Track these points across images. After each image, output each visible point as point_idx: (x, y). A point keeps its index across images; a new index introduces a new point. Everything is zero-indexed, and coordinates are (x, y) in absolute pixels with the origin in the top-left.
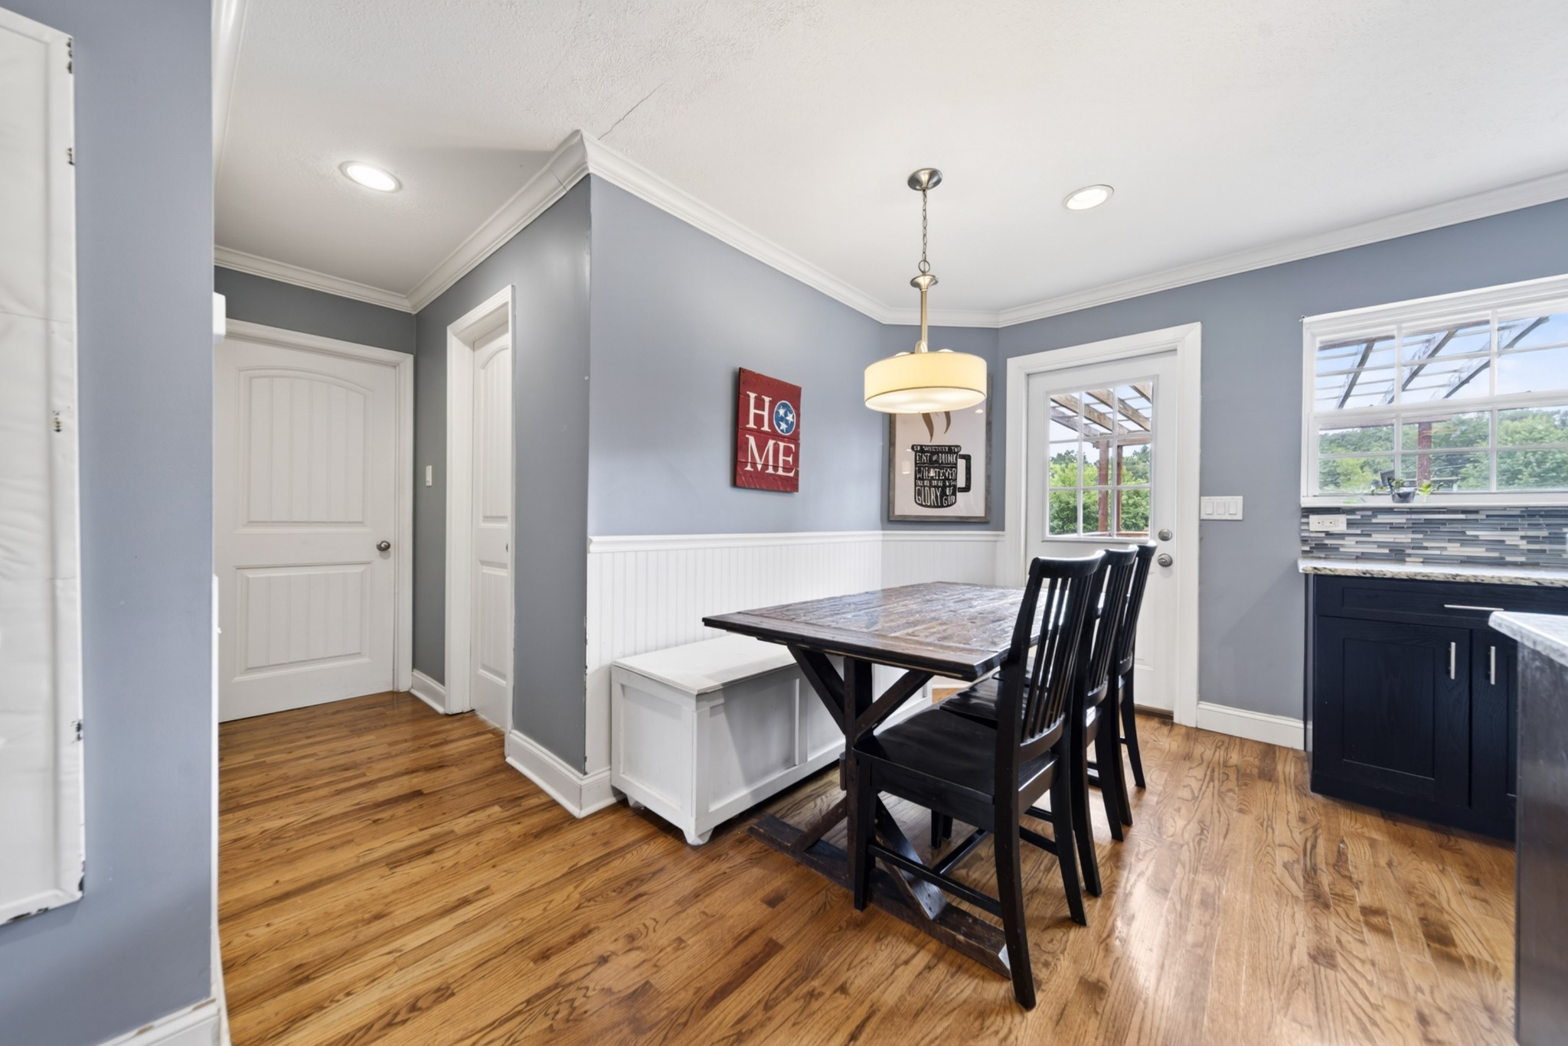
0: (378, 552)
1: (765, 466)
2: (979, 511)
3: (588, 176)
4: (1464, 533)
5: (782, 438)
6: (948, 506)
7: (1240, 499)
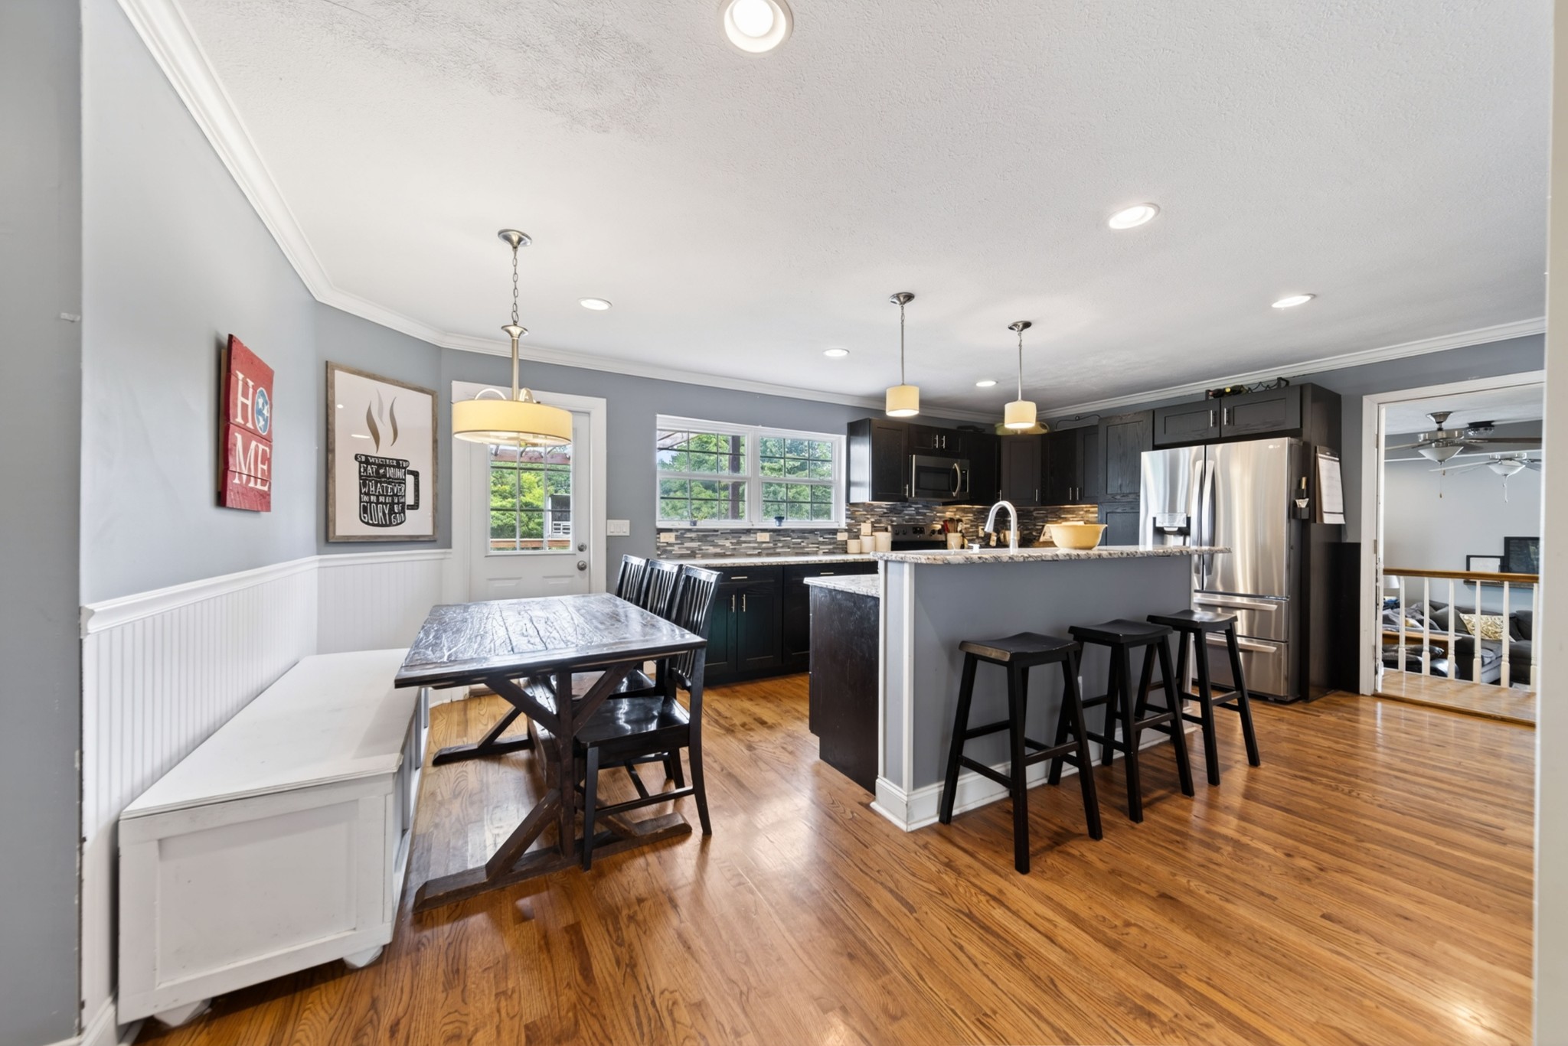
1: (249, 477)
2: (427, 530)
4: (713, 541)
5: (261, 439)
6: (398, 524)
7: (627, 522)
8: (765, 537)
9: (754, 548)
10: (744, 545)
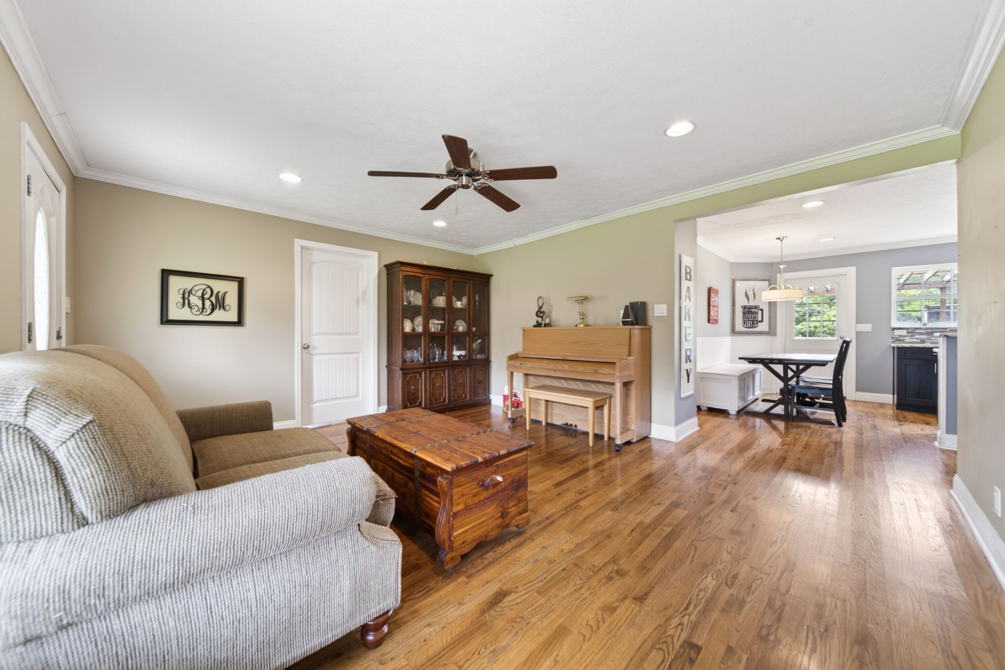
1: (714, 316)
2: (766, 329)
5: (716, 307)
6: (756, 328)
7: (870, 325)
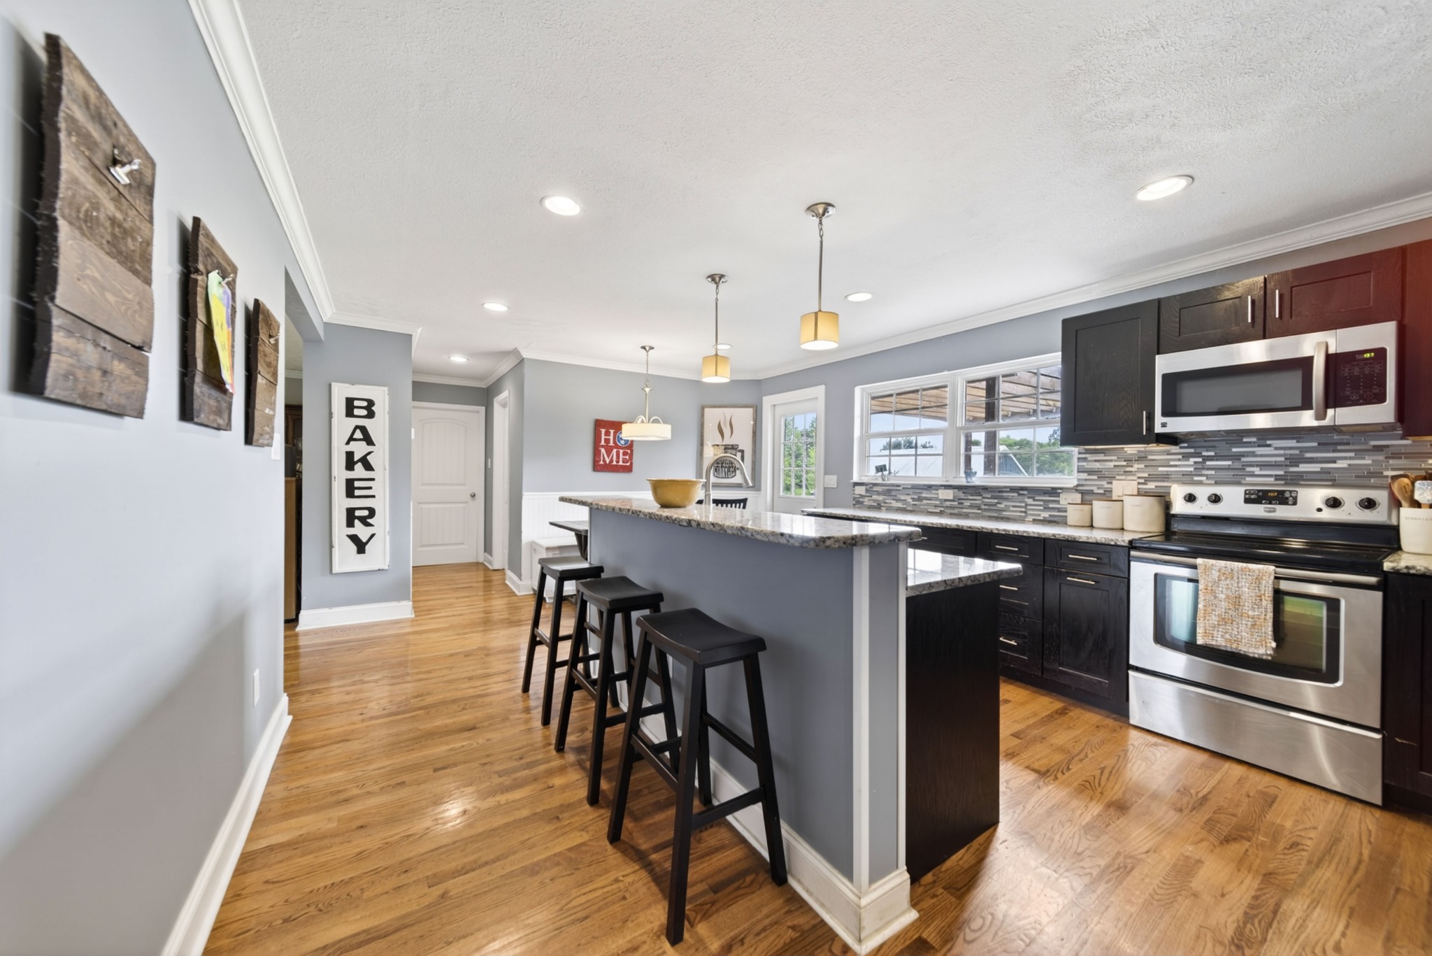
0: (470, 497)
1: (611, 461)
3: (523, 359)
5: (622, 448)
6: (731, 478)
7: (836, 477)
8: (949, 494)
9: (936, 506)
10: (925, 502)
